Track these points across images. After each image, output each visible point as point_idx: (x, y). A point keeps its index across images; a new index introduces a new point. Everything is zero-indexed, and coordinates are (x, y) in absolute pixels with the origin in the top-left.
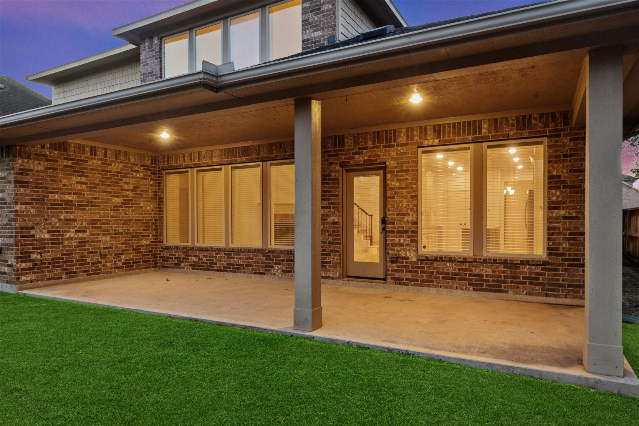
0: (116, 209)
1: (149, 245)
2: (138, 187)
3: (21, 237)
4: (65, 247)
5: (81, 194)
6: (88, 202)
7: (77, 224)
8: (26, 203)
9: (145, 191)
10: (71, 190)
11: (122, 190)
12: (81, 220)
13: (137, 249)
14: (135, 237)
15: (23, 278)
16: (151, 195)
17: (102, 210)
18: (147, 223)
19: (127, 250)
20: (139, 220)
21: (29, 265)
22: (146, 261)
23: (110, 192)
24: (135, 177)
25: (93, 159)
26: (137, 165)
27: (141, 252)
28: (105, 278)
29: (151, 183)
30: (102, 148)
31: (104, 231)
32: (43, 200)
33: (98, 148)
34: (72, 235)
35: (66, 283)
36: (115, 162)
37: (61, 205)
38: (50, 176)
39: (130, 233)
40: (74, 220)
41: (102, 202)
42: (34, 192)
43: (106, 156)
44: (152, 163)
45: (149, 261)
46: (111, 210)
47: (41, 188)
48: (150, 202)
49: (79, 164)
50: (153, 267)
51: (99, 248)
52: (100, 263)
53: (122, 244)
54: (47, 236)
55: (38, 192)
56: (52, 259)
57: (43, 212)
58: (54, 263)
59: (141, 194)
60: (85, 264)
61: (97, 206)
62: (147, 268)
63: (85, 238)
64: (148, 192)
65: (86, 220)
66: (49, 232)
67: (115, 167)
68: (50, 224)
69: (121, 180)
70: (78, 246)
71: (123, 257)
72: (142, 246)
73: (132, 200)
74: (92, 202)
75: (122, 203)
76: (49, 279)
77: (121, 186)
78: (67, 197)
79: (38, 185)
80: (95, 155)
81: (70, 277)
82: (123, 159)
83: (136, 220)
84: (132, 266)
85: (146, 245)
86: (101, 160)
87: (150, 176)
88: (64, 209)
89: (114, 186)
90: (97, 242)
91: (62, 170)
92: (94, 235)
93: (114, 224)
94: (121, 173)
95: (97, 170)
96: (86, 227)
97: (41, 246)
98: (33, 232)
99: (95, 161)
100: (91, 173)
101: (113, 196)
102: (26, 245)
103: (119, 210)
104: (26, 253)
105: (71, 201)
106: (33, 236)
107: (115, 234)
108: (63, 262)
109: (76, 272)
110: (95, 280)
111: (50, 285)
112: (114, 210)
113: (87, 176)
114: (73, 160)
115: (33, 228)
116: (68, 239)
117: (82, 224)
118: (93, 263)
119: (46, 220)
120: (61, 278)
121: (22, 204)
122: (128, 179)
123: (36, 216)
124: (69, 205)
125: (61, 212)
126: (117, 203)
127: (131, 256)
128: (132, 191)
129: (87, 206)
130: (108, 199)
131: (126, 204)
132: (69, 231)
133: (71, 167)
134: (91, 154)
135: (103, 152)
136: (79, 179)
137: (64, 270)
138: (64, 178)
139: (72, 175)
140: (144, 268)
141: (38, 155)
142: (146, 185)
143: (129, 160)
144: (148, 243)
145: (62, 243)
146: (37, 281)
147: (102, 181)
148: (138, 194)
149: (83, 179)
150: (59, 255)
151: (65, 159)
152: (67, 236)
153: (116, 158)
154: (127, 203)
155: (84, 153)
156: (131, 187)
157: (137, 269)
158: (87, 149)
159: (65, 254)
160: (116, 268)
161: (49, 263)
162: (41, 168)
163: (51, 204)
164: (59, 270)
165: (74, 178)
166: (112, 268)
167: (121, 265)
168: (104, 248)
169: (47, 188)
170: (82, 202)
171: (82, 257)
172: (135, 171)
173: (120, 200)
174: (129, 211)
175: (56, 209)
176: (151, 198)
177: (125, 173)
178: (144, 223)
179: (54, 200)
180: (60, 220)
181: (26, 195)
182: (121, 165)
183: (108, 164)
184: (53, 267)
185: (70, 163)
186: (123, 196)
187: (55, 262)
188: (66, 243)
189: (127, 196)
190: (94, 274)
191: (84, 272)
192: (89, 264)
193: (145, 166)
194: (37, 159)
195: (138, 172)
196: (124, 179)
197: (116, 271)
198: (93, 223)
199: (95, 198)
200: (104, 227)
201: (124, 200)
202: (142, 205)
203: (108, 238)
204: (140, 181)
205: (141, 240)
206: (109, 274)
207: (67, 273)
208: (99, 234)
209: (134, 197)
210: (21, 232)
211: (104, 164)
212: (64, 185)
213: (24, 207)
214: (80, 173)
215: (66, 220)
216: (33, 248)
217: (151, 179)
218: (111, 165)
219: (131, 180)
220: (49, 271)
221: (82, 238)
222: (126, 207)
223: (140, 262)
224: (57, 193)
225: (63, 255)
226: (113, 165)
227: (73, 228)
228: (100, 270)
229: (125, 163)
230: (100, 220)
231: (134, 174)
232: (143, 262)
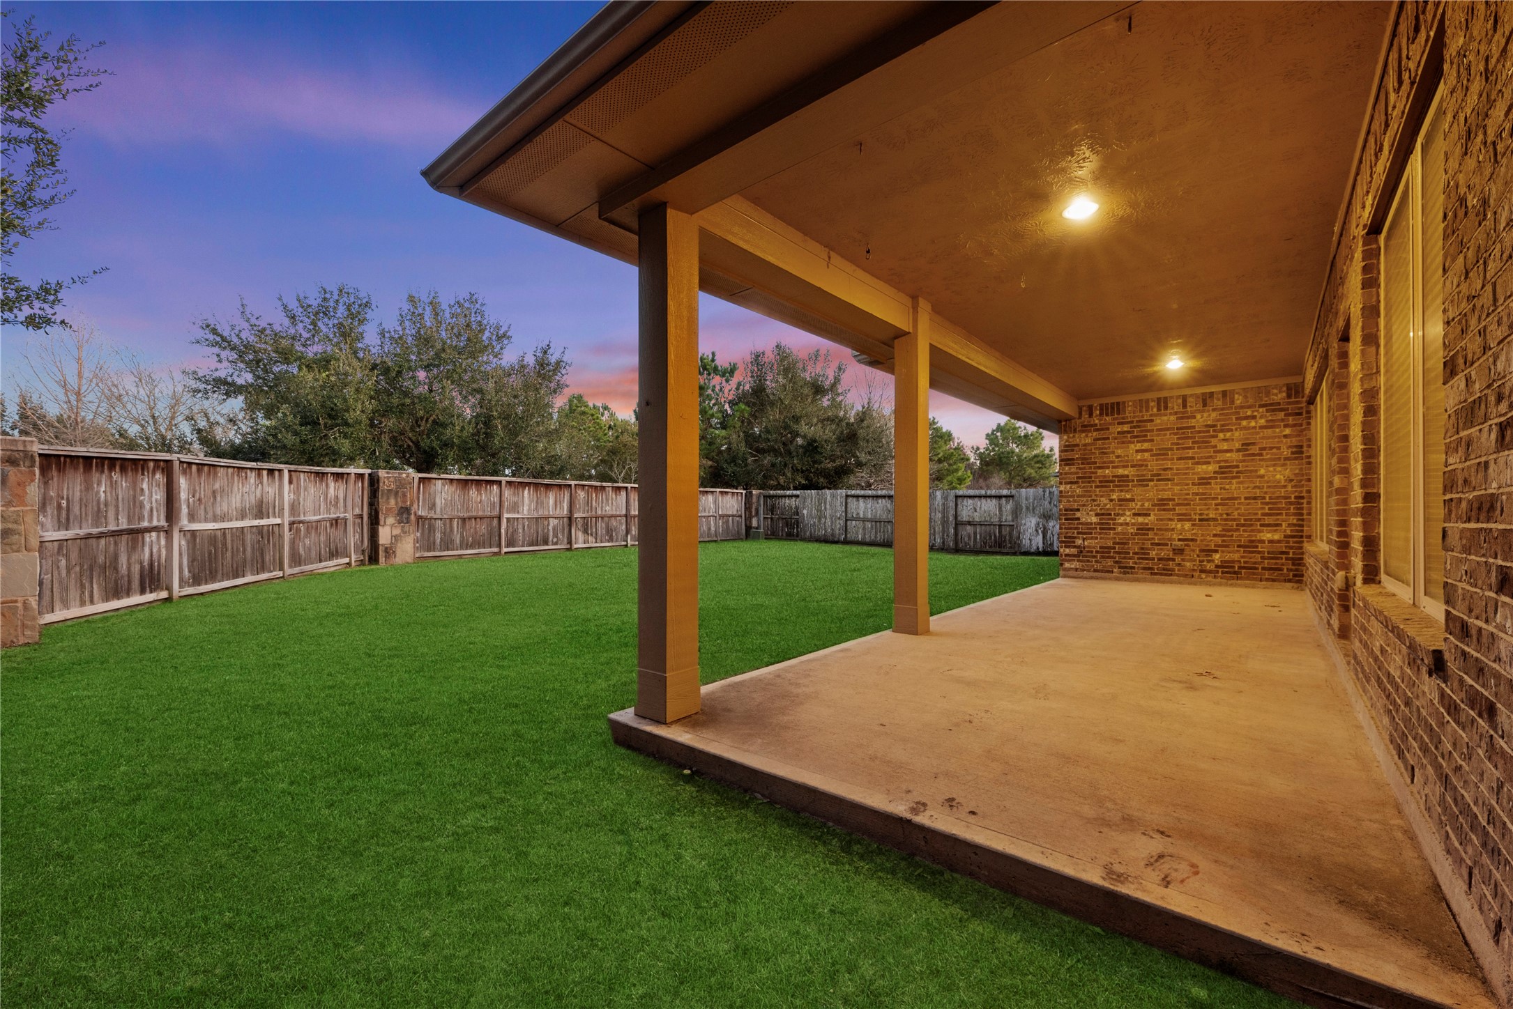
0: (1205, 481)
1: (1279, 542)
2: (1254, 444)
3: (1066, 519)
4: (1118, 534)
5: (1142, 465)
6: (1152, 475)
7: (1137, 506)
8: (1071, 483)
9: (1271, 448)
10: (1127, 461)
11: (1215, 452)
12: (1141, 500)
13: (1251, 546)
14: (1243, 525)
15: (1067, 565)
16: (1286, 452)
17: (1177, 485)
18: (1273, 503)
19: (1227, 546)
20: (1255, 498)
21: (1074, 551)
22: (1270, 569)
23: (1193, 458)
24: (1246, 428)
25: (1161, 415)
26: (1249, 407)
27: (1259, 552)
28: (1180, 583)
29: (1287, 431)
30: (1178, 397)
31: (1179, 515)
32: (1091, 477)
33: (1171, 397)
34: (1128, 519)
35: (1117, 579)
36: (1203, 411)
37: (1114, 481)
38: (1100, 449)
39: (1234, 520)
40: (1132, 500)
41: (1176, 474)
42: (1080, 469)
43: (1185, 406)
44: (1289, 396)
45: (1281, 570)
46: (1193, 484)
47: (1088, 464)
48: (1284, 465)
49: (1139, 427)
50: (1290, 581)
51: (1170, 540)
52: (1173, 560)
53: (1215, 535)
54: (1094, 519)
55: (1084, 468)
56: (1101, 547)
57: (1090, 491)
58: (1103, 552)
59: (1261, 455)
60: (1147, 559)
61: (1169, 480)
62: (1273, 580)
63: (1147, 524)
64: (1279, 448)
65: (1148, 500)
66: (1097, 515)
67: (1200, 420)
68: (1099, 505)
69: (1217, 436)
70: (1136, 534)
71: (1217, 556)
72: (1262, 542)
73: (1237, 467)
74: (1159, 475)
75: (1215, 472)
76: (1095, 571)
77: (1216, 446)
78: (1121, 471)
79: (1085, 460)
80: (1166, 408)
81: (1125, 573)
82: (1220, 403)
83: (1246, 498)
84: (1235, 573)
85: (1271, 542)
86: (1176, 413)
87: (1282, 420)
88: (1117, 486)
89: (1199, 448)
90: (1167, 530)
91: (1116, 439)
92: (1162, 520)
93: (1199, 504)
94: (1215, 426)
95: (1168, 429)
96: (1149, 509)
97: (1088, 531)
98: (1078, 515)
99: (1165, 418)
100: (1158, 435)
101: (1198, 463)
102: (1071, 529)
103: (1210, 483)
104: (1070, 537)
105: (1128, 476)
106: (1078, 519)
107: (1200, 520)
108: (1115, 552)
109: (1133, 568)
110: (1164, 582)
111: (1097, 578)
112: (1199, 484)
113: (1152, 440)
114: (1132, 422)
115: (1078, 510)
116: (1121, 524)
117: (1143, 505)
118: (1159, 559)
119: (1094, 500)
120: (1112, 572)
121: (1066, 483)
122: (1228, 434)
123: (1082, 496)
124: (1123, 481)
125: (1113, 491)
126: (1206, 473)
127: (1236, 557)
128: (1238, 450)
129: (1152, 480)
130: (1188, 468)
131: (1223, 473)
132: (1123, 515)
133: (1128, 432)
134: (1159, 409)
135: (1180, 401)
136: (1139, 446)
137: (1116, 562)
138: (1117, 448)
139: (1130, 442)
140: (1267, 580)
141: (1086, 426)
142: (1275, 437)
143: (1232, 402)
144: (1276, 537)
145: (1114, 529)
146: (1084, 570)
147: (1178, 444)
148: (1253, 455)
149: (1146, 445)
150: (1110, 544)
151: (1118, 424)
152: (1121, 520)
153: (1205, 405)
154: (1226, 471)
155: (1147, 411)
156: (1237, 445)
157: (1248, 579)
158: (1152, 404)
159: (1118, 543)
160: (1201, 571)
161: (1097, 552)
162: (1089, 441)
163: (1100, 482)
164: (1110, 562)
165: (1132, 446)
166: (1194, 570)
167: (1213, 568)
168: (1179, 540)
169: (1095, 463)
170: (1143, 475)
171: (1142, 549)
172: (1247, 418)
173: (1211, 468)
174: (1230, 483)
175: (1106, 487)
176: (1286, 459)
177: (1222, 426)
178: (1267, 504)
179: (1105, 477)
180: (1111, 500)
181: (1071, 473)
182: (1214, 415)
183: (1188, 418)
184: (1102, 557)
185: (1126, 428)
186: (1219, 462)
187: (1105, 551)
188: (1119, 529)
189: (1226, 461)
190: (1161, 574)
191: (1145, 569)
192: (1153, 559)
193: (1271, 404)
194: (1083, 431)
195: (1254, 417)
196: (1221, 435)
197: (1203, 576)
198: (1162, 504)
199: (1165, 469)
200: (1182, 510)
201: (1220, 467)
202: (1262, 472)
203: (1187, 525)
204: (1258, 433)
205: (1260, 531)
206: (1189, 577)
207: (1119, 568)
208: (1171, 520)
209: (1244, 461)
210: (1065, 515)
211: (1182, 418)
212: (1118, 457)
213: (1068, 486)
214: (1142, 438)
215: (1120, 500)
216: (1078, 533)
217: (1286, 426)
218: (1194, 417)
219: (1237, 434)
220: (1096, 562)
221: (1142, 524)
222: (1226, 478)
223: (1257, 569)
224: (1108, 467)
225: (1114, 543)
226: (1198, 416)
227: (1130, 510)
228: (1173, 570)
229: (1222, 409)
230: (1174, 500)
231: (1244, 423)
232: (1263, 569)
